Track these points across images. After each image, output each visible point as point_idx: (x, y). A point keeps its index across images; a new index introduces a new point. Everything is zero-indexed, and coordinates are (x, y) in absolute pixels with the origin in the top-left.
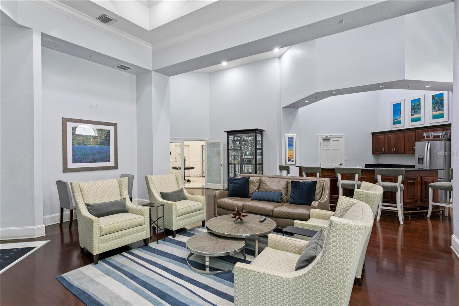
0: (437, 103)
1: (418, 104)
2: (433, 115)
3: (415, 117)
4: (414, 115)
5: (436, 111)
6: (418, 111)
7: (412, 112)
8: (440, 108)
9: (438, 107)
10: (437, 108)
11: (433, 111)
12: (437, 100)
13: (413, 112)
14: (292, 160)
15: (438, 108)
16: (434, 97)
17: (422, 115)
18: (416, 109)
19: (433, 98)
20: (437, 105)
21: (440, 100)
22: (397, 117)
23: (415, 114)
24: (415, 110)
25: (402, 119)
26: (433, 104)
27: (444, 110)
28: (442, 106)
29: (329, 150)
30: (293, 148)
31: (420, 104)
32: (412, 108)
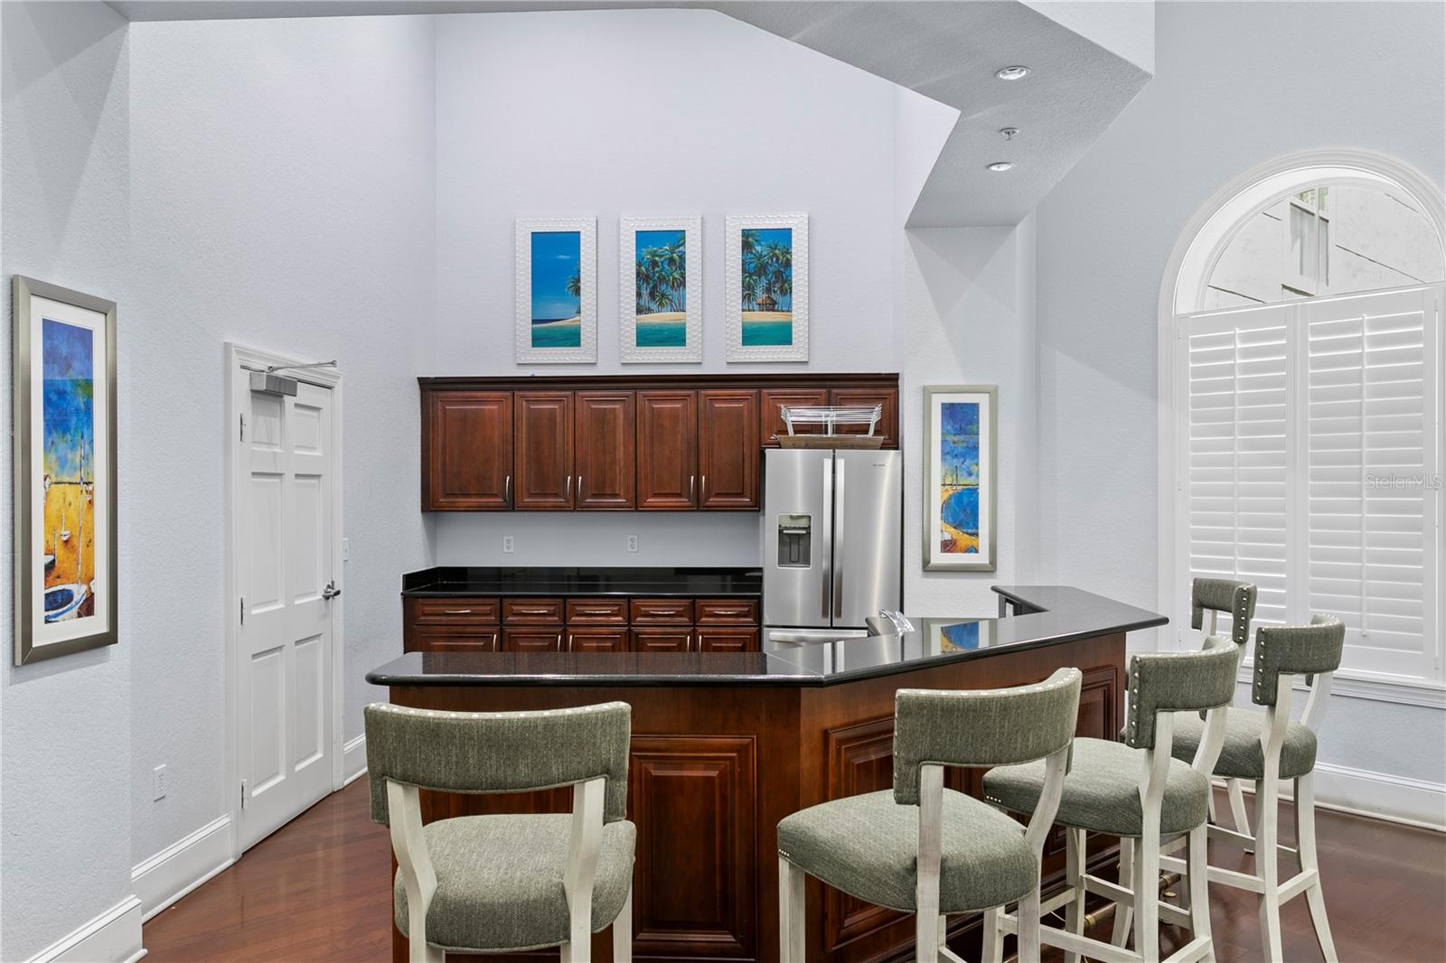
0: (761, 270)
1: (671, 261)
2: (743, 323)
3: (658, 321)
4: (649, 310)
5: (756, 307)
6: (669, 291)
7: (639, 295)
8: (773, 296)
9: (768, 290)
10: (761, 296)
11: (746, 307)
12: (760, 256)
13: (645, 293)
14: (79, 592)
15: (765, 296)
16: (750, 239)
17: (691, 318)
18: (662, 280)
19: (747, 246)
20: (764, 282)
21: (778, 259)
22: (556, 309)
23: (654, 306)
24: (655, 287)
25: (586, 321)
26: (744, 271)
27: (794, 307)
28: (787, 291)
29: (276, 480)
30: (88, 458)
31: (682, 258)
32: (638, 274)
